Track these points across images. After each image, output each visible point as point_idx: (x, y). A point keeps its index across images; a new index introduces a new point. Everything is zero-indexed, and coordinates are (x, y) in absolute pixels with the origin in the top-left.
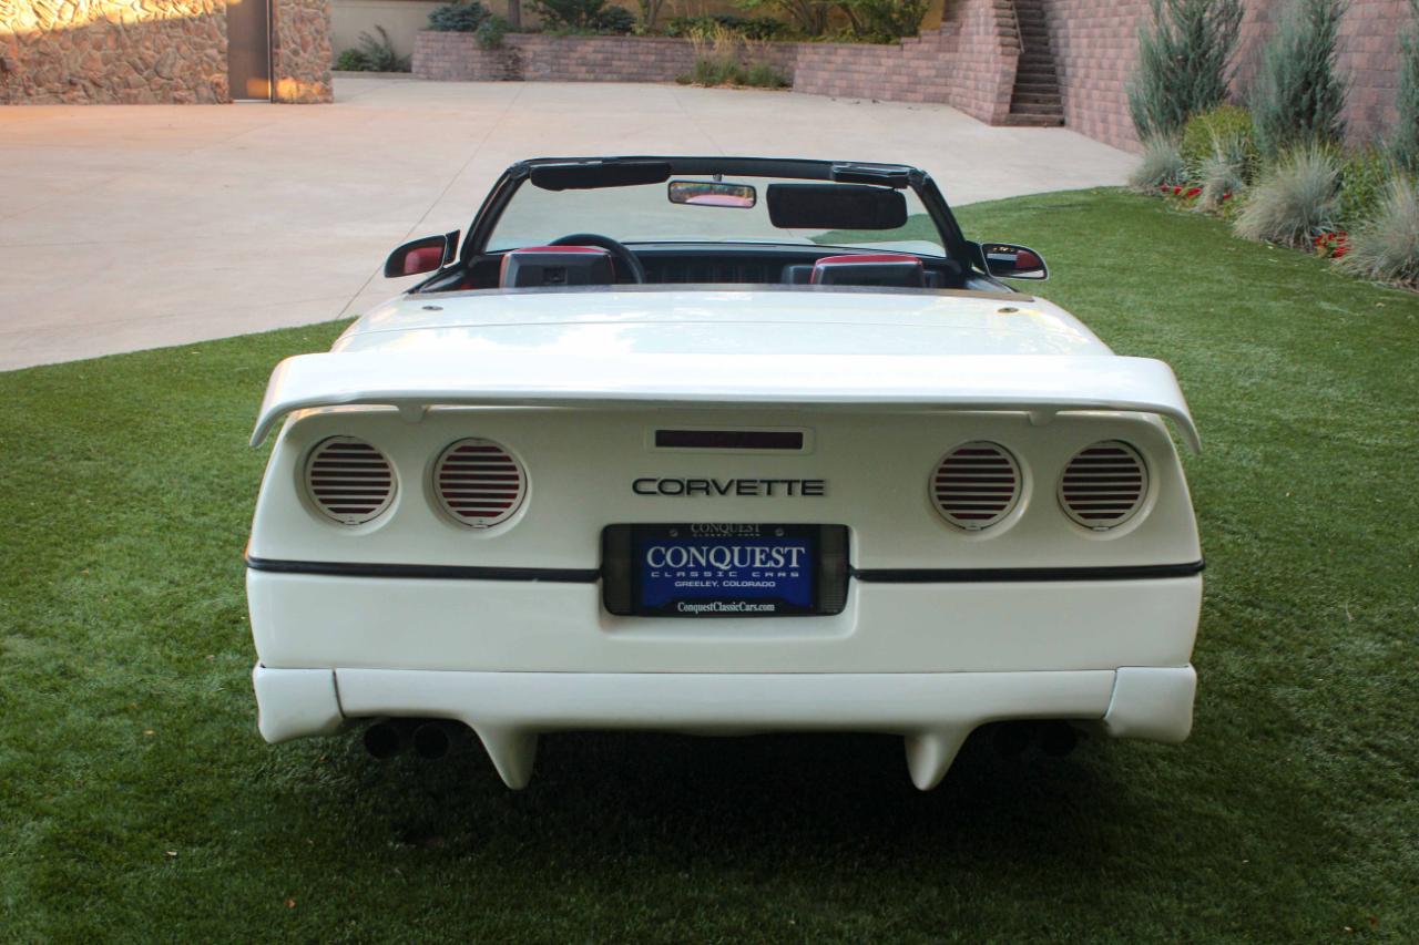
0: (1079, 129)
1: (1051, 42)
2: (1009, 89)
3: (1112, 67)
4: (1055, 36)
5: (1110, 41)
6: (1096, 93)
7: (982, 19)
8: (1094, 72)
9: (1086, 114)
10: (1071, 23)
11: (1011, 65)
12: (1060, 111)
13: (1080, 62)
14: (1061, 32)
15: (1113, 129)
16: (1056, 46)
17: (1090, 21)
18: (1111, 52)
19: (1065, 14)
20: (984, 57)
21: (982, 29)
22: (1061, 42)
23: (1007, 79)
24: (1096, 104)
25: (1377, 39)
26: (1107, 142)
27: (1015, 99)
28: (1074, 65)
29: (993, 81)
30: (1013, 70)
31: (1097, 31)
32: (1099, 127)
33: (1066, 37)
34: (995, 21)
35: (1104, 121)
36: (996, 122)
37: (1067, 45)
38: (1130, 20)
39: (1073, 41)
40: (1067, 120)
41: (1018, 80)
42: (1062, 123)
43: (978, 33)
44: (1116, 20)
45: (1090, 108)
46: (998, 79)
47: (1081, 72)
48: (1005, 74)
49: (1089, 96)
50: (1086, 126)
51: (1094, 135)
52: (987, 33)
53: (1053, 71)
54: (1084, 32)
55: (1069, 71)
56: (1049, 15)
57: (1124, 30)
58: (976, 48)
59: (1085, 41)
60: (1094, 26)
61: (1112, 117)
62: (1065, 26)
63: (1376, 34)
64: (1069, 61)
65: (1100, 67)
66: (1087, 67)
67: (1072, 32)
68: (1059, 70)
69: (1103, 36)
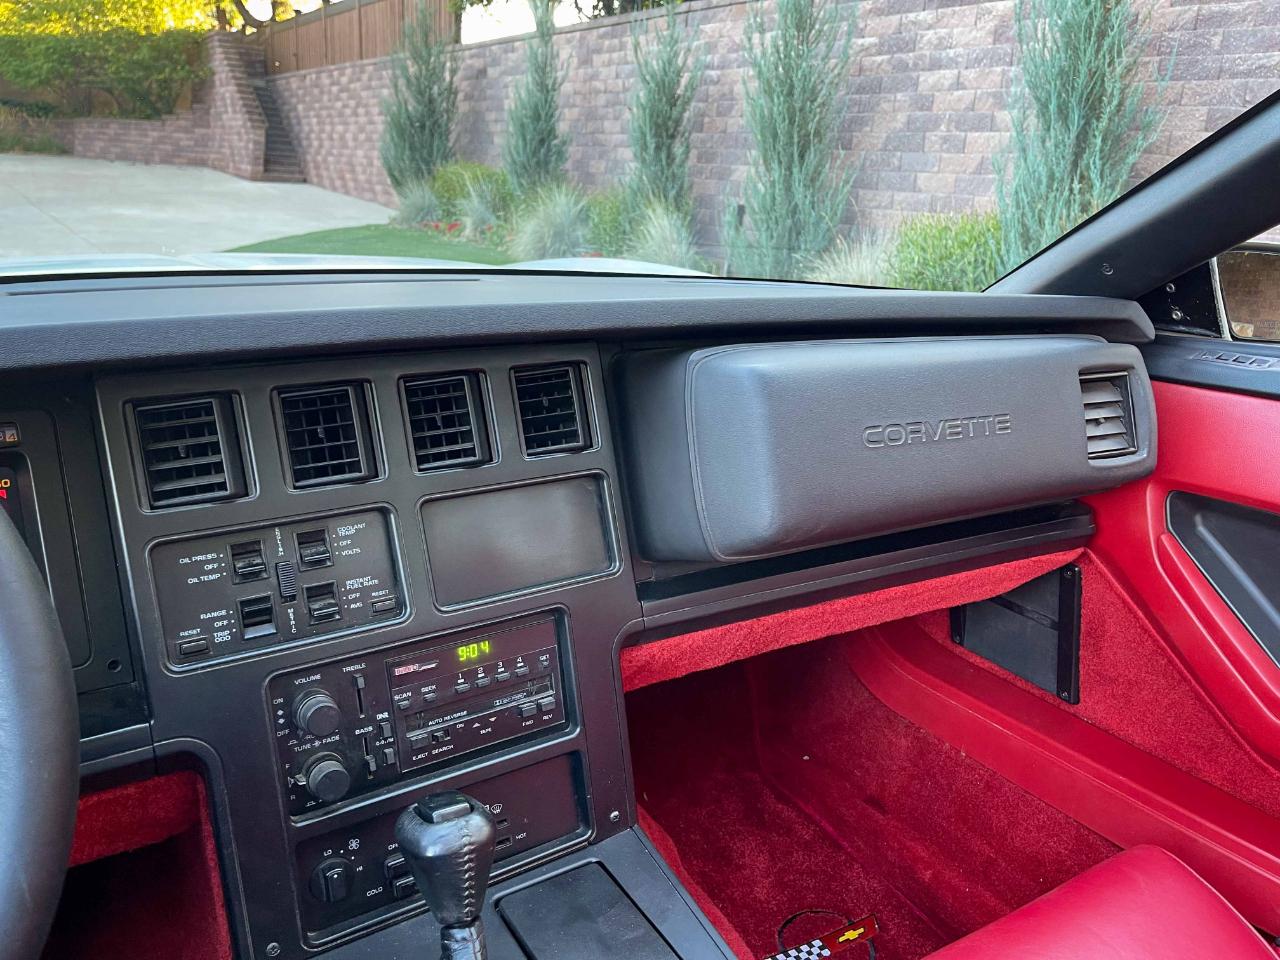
0: (320, 185)
1: (285, 122)
2: (261, 153)
3: (342, 138)
4: (288, 118)
5: (336, 120)
6: (331, 159)
7: (228, 101)
8: (327, 144)
9: (324, 173)
10: (300, 107)
11: (260, 136)
12: (301, 172)
13: (313, 136)
14: (292, 114)
15: (351, 184)
16: (289, 124)
17: (317, 105)
18: (340, 128)
19: (294, 100)
20: (235, 130)
21: (230, 109)
22: (294, 121)
23: (257, 147)
24: (332, 167)
25: (576, 111)
26: (347, 193)
27: (267, 162)
28: (308, 138)
29: (246, 148)
30: (263, 139)
31: (324, 113)
32: (338, 183)
33: (297, 117)
34: (241, 102)
35: (342, 178)
36: (254, 178)
37: (299, 123)
38: (352, 103)
39: (304, 121)
40: (308, 179)
41: (268, 148)
42: (305, 181)
43: (226, 112)
44: (339, 104)
45: (327, 169)
46: (251, 146)
47: (316, 143)
48: (256, 143)
49: (325, 161)
50: (327, 182)
51: (334, 189)
52: (235, 112)
53: (290, 143)
54: (312, 113)
55: (305, 143)
56: (280, 101)
57: (348, 111)
58: (227, 124)
59: (315, 120)
60: (321, 108)
61: (348, 176)
62: (295, 109)
63: (574, 106)
64: (303, 135)
65: (331, 139)
66: (320, 140)
67: (302, 114)
68: (295, 142)
69: (329, 116)
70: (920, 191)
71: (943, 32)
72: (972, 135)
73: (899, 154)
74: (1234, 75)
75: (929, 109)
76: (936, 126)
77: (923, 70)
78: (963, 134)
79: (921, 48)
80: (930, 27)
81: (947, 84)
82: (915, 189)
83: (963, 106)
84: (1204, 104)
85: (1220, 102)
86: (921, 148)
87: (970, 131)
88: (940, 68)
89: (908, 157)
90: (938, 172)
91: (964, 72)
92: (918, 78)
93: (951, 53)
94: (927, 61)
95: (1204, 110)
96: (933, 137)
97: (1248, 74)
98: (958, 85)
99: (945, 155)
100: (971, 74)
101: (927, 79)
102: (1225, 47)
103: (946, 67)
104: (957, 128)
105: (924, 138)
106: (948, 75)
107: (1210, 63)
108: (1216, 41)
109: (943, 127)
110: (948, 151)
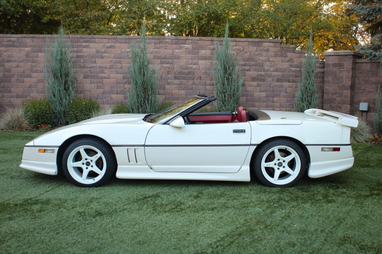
70: (12, 93)
71: (10, 53)
72: (25, 79)
73: (3, 83)
74: (88, 68)
75: (10, 72)
76: (13, 76)
77: (5, 62)
78: (23, 79)
79: (3, 57)
80: (5, 52)
81: (14, 66)
82: (10, 92)
83: (21, 72)
84: (83, 73)
85: (86, 73)
86: (10, 81)
87: (25, 77)
88: (11, 62)
89: (6, 84)
90: (17, 88)
91: (19, 64)
92: (4, 64)
93: (14, 59)
94: (6, 60)
95: (83, 74)
96: (13, 79)
97: (90, 68)
98: (18, 66)
99: (18, 84)
100: (21, 64)
101: (8, 65)
102: (84, 62)
103: (13, 62)
104: (20, 77)
105: (10, 79)
106: (15, 64)
107: (82, 65)
108: (82, 61)
109: (16, 77)
110: (19, 82)
